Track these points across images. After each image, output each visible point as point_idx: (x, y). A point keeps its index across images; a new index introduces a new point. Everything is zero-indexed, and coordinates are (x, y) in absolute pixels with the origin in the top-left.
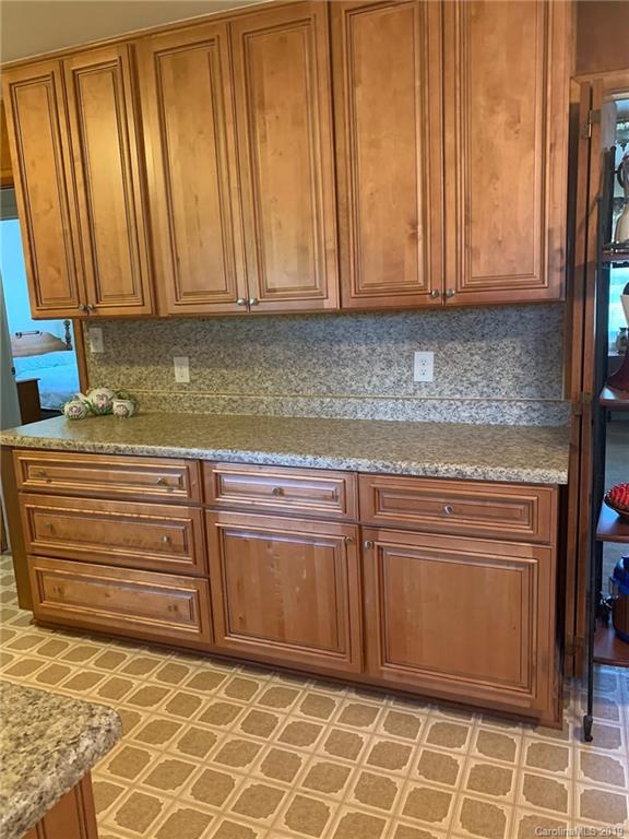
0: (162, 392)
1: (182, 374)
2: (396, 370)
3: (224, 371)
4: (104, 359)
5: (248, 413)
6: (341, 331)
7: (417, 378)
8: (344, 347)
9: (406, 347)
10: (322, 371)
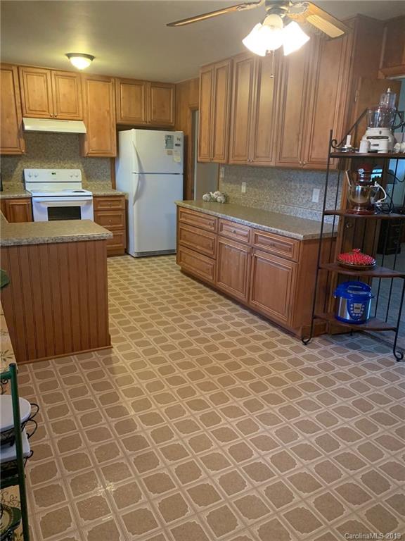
0: (237, 196)
1: (244, 189)
2: (307, 196)
3: (256, 190)
4: (224, 180)
5: (259, 208)
6: (292, 176)
7: (313, 201)
8: (292, 183)
9: (312, 186)
10: (285, 193)
